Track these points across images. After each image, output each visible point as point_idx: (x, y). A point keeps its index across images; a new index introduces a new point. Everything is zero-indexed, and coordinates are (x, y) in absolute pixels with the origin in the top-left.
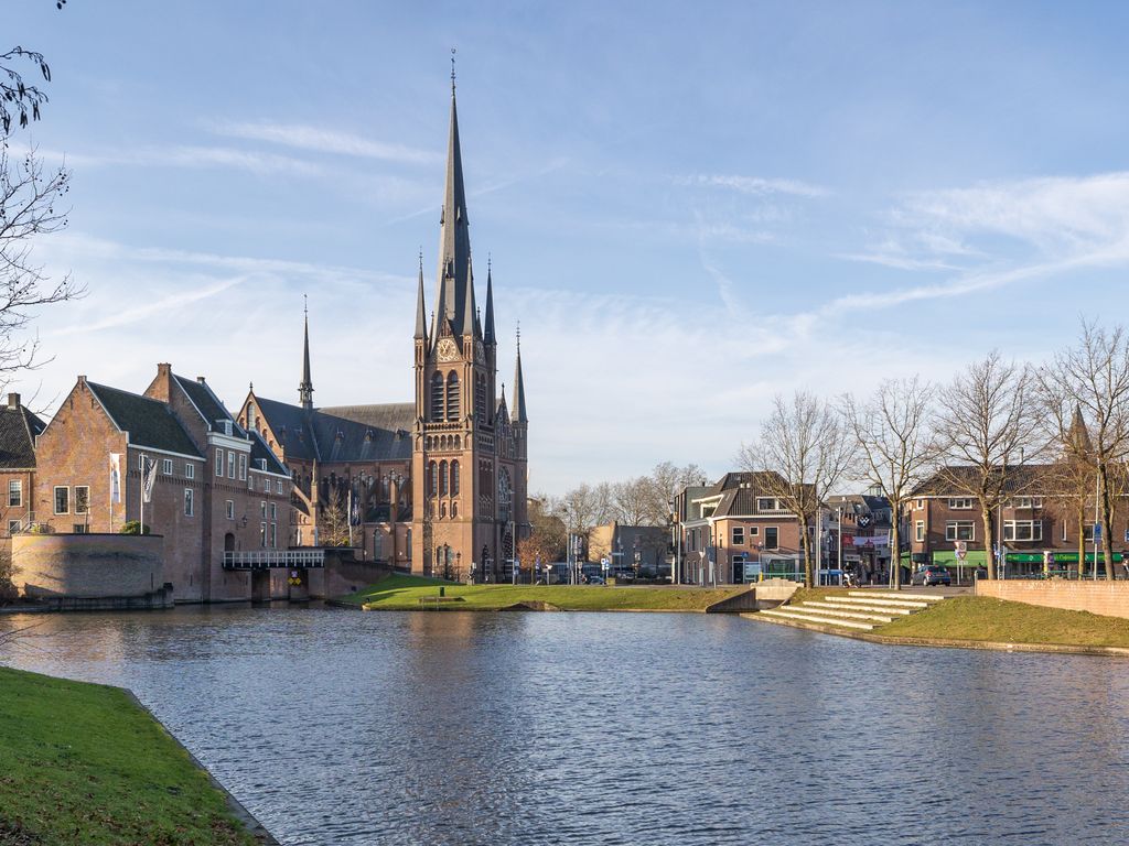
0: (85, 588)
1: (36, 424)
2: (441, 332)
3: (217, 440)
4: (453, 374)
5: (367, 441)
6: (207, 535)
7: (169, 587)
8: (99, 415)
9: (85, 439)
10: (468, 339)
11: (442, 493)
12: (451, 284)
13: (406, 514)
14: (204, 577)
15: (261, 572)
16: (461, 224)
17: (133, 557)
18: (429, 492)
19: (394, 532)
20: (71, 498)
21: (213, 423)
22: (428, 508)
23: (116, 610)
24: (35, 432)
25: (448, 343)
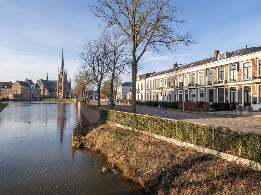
0: (16, 99)
1: (13, 84)
2: (61, 74)
3: (31, 85)
4: (62, 78)
5: (53, 84)
6: (30, 94)
7: (25, 99)
8: (19, 84)
9: (17, 86)
10: (63, 75)
11: (60, 90)
12: (62, 69)
13: (57, 92)
14: (30, 98)
15: (36, 98)
16: (63, 63)
17: (21, 96)
18: (59, 89)
19: (55, 93)
20: (16, 91)
21: (31, 84)
22: (59, 91)
23: (19, 101)
24: (12, 85)
25: (61, 75)
